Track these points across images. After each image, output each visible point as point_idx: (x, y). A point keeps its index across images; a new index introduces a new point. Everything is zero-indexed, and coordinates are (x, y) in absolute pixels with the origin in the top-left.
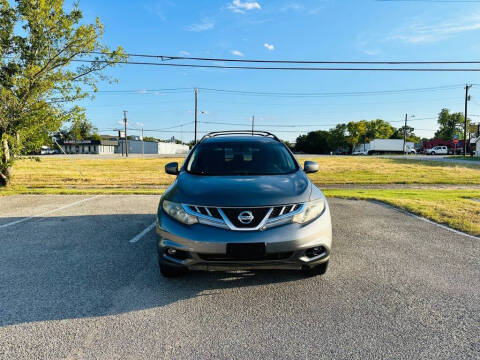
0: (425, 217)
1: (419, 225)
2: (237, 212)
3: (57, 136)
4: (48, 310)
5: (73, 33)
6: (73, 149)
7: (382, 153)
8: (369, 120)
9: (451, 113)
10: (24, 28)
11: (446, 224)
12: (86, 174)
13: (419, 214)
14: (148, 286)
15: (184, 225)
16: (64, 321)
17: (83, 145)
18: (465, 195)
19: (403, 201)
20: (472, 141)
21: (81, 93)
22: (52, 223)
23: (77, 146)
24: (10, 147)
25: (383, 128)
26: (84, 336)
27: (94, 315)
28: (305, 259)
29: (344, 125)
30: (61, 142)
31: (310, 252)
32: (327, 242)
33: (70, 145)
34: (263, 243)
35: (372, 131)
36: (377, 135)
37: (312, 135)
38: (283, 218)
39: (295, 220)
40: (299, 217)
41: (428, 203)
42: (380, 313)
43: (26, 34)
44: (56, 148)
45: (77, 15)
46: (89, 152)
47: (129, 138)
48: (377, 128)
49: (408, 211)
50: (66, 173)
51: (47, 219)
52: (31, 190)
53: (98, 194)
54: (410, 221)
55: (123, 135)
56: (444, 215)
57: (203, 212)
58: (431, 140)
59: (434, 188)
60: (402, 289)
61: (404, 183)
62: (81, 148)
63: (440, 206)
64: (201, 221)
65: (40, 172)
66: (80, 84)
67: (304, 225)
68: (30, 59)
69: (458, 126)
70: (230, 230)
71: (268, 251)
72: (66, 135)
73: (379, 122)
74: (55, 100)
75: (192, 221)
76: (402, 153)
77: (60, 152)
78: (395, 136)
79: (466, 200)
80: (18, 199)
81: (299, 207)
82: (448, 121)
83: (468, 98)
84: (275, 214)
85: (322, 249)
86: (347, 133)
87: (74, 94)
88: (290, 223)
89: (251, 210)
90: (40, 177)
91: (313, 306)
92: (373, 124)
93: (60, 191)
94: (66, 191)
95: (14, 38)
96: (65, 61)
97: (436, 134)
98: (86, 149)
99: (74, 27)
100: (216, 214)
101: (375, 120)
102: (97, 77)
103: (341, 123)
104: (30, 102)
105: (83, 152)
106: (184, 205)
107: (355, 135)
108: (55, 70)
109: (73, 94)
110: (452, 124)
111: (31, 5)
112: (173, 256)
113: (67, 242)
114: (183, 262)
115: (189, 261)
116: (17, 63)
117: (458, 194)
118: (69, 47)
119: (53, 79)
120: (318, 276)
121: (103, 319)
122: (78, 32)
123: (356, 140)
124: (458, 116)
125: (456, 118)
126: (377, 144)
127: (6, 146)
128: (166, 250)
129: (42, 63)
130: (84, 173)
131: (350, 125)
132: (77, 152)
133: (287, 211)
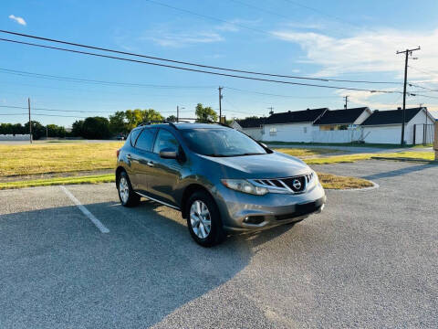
9: (204, 107)
25: (155, 117)
29: (122, 112)
37: (89, 120)
48: (150, 116)
57: (267, 183)
64: (271, 191)
73: (151, 111)
75: (263, 191)
82: (202, 113)
83: (221, 97)
86: (126, 120)
92: (147, 113)
100: (278, 184)
101: (148, 109)
103: (120, 111)
106: (250, 180)
107: (133, 122)
123: (135, 126)
125: (208, 111)
131: (128, 112)
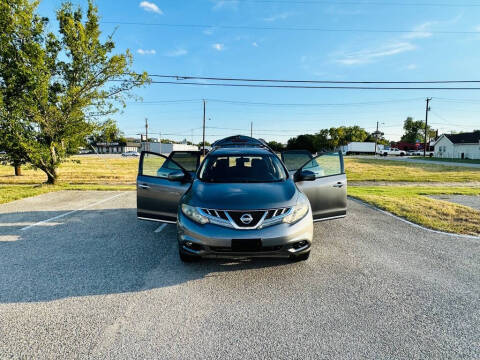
0: (389, 211)
1: (383, 218)
2: (240, 215)
3: (91, 139)
4: (97, 288)
5: (107, 60)
6: (105, 150)
7: (358, 153)
8: (347, 126)
9: (414, 121)
10: (68, 55)
11: (405, 217)
12: (117, 172)
13: (384, 209)
14: (171, 269)
15: (198, 224)
16: (109, 296)
17: (113, 147)
18: (422, 191)
19: (372, 197)
20: (431, 144)
21: (113, 108)
22: (92, 216)
23: (107, 147)
24: (56, 152)
25: (358, 133)
26: (125, 308)
27: (132, 291)
28: (292, 250)
29: (326, 130)
30: (94, 144)
31: (296, 245)
32: (309, 237)
33: (102, 147)
34: (260, 240)
35: (350, 135)
36: (354, 138)
37: (301, 138)
38: (275, 219)
39: (285, 220)
40: (288, 218)
41: (392, 199)
42: (348, 291)
43: (69, 60)
44: (91, 148)
45: (111, 45)
46: (118, 153)
47: (149, 140)
48: (354, 132)
49: (375, 206)
50: (100, 171)
51: (89, 212)
52: (73, 186)
53: (127, 190)
54: (376, 215)
55: (144, 139)
56: (404, 210)
57: (213, 214)
58: (398, 143)
59: (398, 185)
60: (366, 272)
61: (374, 181)
62: (110, 149)
63: (402, 202)
64: (212, 221)
65: (79, 170)
66: (112, 101)
67: (292, 224)
68: (72, 80)
69: (421, 132)
70: (234, 229)
71: (264, 245)
72: (99, 139)
73: (356, 128)
74: (92, 114)
75: (204, 221)
76: (373, 153)
77: (93, 153)
78: (369, 139)
79: (422, 197)
80: (64, 195)
81: (288, 210)
82: (412, 127)
83: (428, 109)
84: (270, 216)
85: (306, 242)
86: (329, 137)
87: (108, 109)
88: (281, 223)
89: (251, 213)
90: (80, 175)
91: (298, 286)
92: (351, 130)
93: (96, 187)
94: (102, 187)
95: (59, 64)
96: (101, 82)
97: (402, 138)
98: (115, 149)
99: (109, 55)
100: (223, 216)
101: (352, 126)
102: (125, 96)
103: (324, 129)
104: (72, 115)
105: (113, 152)
106: (198, 208)
107: (336, 139)
108: (92, 90)
109: (106, 108)
110: (415, 130)
111: (74, 38)
112: (190, 247)
113: (106, 232)
114: (198, 252)
115: (202, 251)
116: (60, 82)
117: (416, 191)
118: (104, 71)
119: (90, 97)
120: (302, 262)
121: (138, 294)
122: (112, 61)
123: (336, 142)
124: (420, 123)
125: (419, 125)
126: (353, 146)
127: (54, 152)
128: (184, 243)
129: (82, 83)
130: (115, 171)
131: (332, 130)
132: (108, 152)
133: (279, 213)
